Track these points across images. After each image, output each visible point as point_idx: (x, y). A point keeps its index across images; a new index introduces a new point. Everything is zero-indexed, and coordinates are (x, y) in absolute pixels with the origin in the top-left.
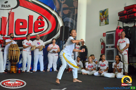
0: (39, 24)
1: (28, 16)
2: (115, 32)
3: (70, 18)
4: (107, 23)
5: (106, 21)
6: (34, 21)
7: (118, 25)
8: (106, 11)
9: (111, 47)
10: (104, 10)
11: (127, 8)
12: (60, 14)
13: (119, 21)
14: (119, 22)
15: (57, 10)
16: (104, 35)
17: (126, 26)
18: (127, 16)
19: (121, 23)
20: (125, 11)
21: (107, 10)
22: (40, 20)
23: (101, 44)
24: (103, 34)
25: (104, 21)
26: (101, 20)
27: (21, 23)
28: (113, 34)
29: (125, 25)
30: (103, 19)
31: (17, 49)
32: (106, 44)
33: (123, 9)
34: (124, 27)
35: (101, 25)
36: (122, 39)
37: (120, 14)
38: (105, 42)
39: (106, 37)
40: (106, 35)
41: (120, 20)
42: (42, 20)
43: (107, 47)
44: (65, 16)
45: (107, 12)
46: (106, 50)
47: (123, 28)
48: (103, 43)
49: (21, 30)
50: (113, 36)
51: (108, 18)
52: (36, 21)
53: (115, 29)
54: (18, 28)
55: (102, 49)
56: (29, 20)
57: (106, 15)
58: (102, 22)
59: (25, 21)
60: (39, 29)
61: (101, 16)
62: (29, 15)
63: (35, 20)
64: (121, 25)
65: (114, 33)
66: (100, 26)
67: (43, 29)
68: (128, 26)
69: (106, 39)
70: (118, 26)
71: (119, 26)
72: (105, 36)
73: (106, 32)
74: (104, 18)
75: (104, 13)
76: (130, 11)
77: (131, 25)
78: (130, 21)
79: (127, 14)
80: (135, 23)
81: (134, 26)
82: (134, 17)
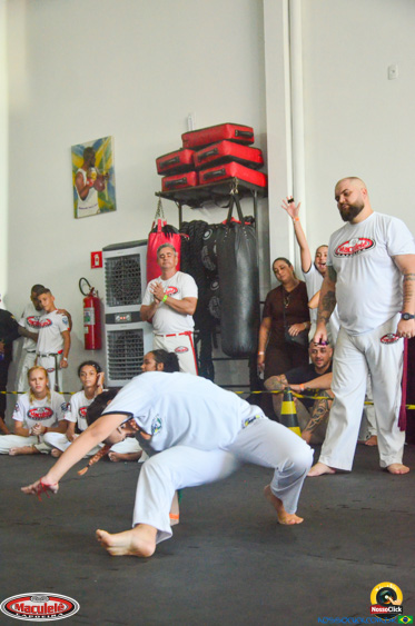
2: (145, 247)
4: (107, 207)
5: (101, 196)
7: (158, 213)
8: (101, 148)
9: (128, 316)
10: (91, 145)
11: (194, 140)
13: (163, 199)
14: (160, 202)
16: (97, 263)
17: (194, 222)
18: (197, 177)
19: (170, 206)
20: (188, 154)
21: (105, 143)
23: (82, 304)
24: (93, 254)
25: (93, 194)
26: (81, 192)
28: (138, 255)
29: (191, 215)
30: (88, 187)
32: (105, 302)
33: (178, 145)
34: (185, 223)
35: (80, 213)
37: (167, 166)
38: (102, 294)
39: (103, 270)
40: (104, 261)
41: (168, 192)
43: (111, 319)
45: (108, 154)
46: (107, 334)
47: (180, 231)
48: (92, 301)
50: (138, 265)
51: (111, 182)
53: (143, 234)
55: (90, 327)
57: (101, 167)
58: (84, 199)
61: (80, 170)
64: (172, 215)
65: (142, 251)
66: (76, 217)
68: (201, 222)
69: (105, 279)
70: (159, 221)
71: (163, 220)
72: (101, 266)
73: (105, 250)
74: (92, 181)
75: (93, 157)
76: (208, 151)
77: (215, 216)
78: (209, 198)
79: (197, 164)
80: (230, 207)
81: (230, 223)
82: (227, 180)
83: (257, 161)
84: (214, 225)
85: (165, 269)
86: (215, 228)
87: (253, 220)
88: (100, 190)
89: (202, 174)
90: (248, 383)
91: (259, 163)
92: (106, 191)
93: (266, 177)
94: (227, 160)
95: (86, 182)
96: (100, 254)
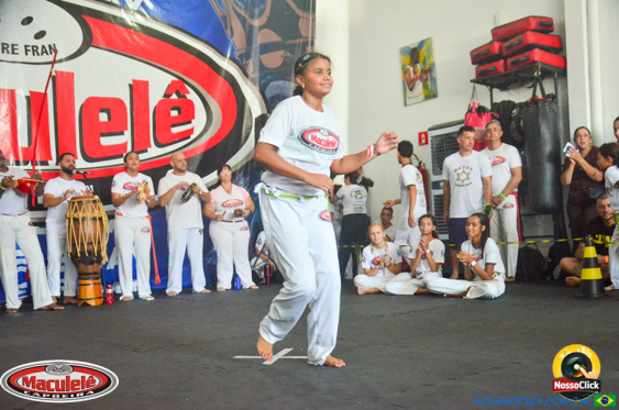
0: (174, 113)
1: (130, 86)
3: (289, 80)
4: (431, 95)
5: (425, 87)
6: (153, 103)
7: (473, 97)
8: (424, 48)
10: (416, 46)
12: (250, 70)
13: (477, 85)
14: (474, 87)
15: (240, 56)
16: (424, 141)
17: (504, 102)
18: (505, 63)
19: (483, 90)
20: (497, 46)
21: (427, 43)
22: (174, 97)
24: (420, 134)
25: (419, 85)
26: (409, 84)
27: (102, 111)
29: (500, 96)
30: (415, 80)
31: (96, 214)
32: (431, 172)
33: (489, 38)
34: (496, 103)
35: (409, 101)
36: (491, 149)
37: (480, 57)
38: (429, 166)
39: (429, 145)
40: (429, 139)
41: (481, 79)
42: (182, 95)
43: (436, 185)
44: (269, 77)
45: (430, 51)
47: (491, 110)
49: (106, 141)
51: (433, 74)
52: (160, 102)
54: (92, 131)
56: (134, 96)
57: (424, 63)
58: (411, 90)
59: (120, 102)
60: (175, 130)
61: (408, 67)
62: (134, 81)
63: (155, 97)
64: (484, 97)
66: (405, 104)
67: (191, 131)
68: (509, 102)
69: (431, 154)
70: (474, 103)
71: (477, 102)
72: (427, 143)
73: (430, 130)
74: (418, 74)
75: (418, 55)
76: (514, 41)
77: (521, 96)
78: (516, 81)
79: (504, 54)
80: (534, 87)
81: (534, 100)
82: (532, 64)
83: (557, 46)
84: (521, 104)
85: (491, 141)
86: (521, 105)
87: (554, 97)
88: (425, 82)
89: (509, 61)
90: (552, 234)
91: (558, 48)
92: (429, 82)
93: (565, 59)
94: (530, 47)
95: (412, 76)
96: (426, 134)
